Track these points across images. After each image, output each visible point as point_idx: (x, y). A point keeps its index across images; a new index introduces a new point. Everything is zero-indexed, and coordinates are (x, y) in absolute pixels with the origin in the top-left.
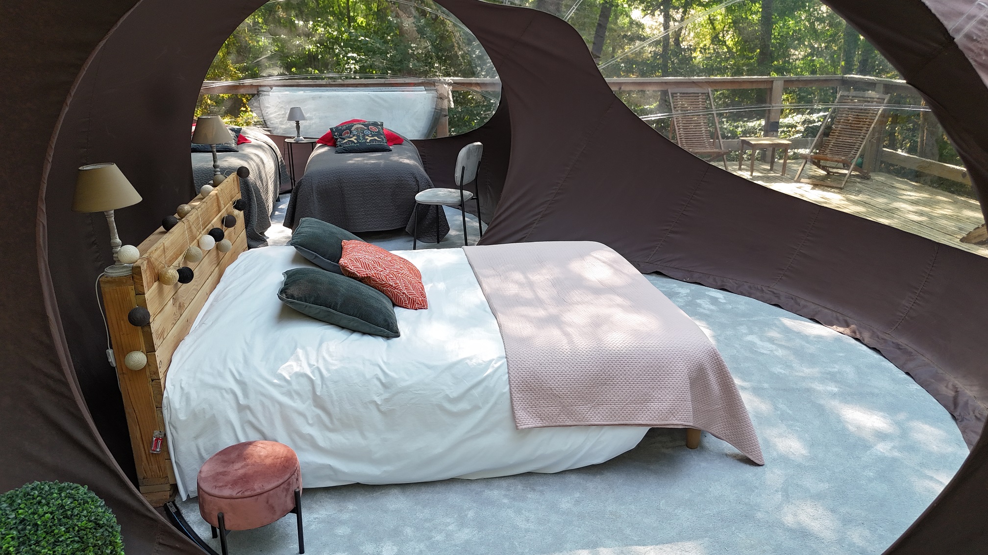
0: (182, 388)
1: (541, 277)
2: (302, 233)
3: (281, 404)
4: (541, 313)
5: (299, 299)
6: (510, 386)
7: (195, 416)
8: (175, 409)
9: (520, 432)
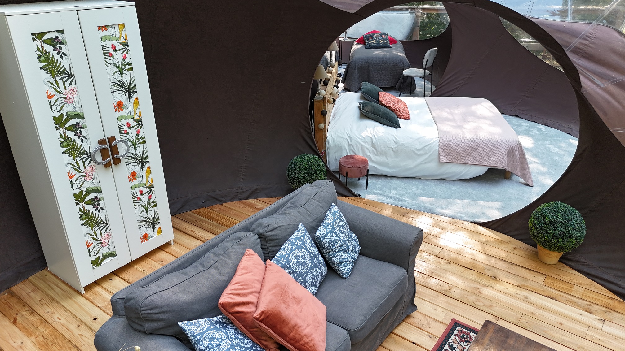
0: (332, 137)
1: (457, 111)
2: (365, 88)
3: (362, 145)
4: (454, 124)
5: (368, 112)
6: (439, 147)
7: (336, 146)
8: (330, 143)
9: (442, 163)
